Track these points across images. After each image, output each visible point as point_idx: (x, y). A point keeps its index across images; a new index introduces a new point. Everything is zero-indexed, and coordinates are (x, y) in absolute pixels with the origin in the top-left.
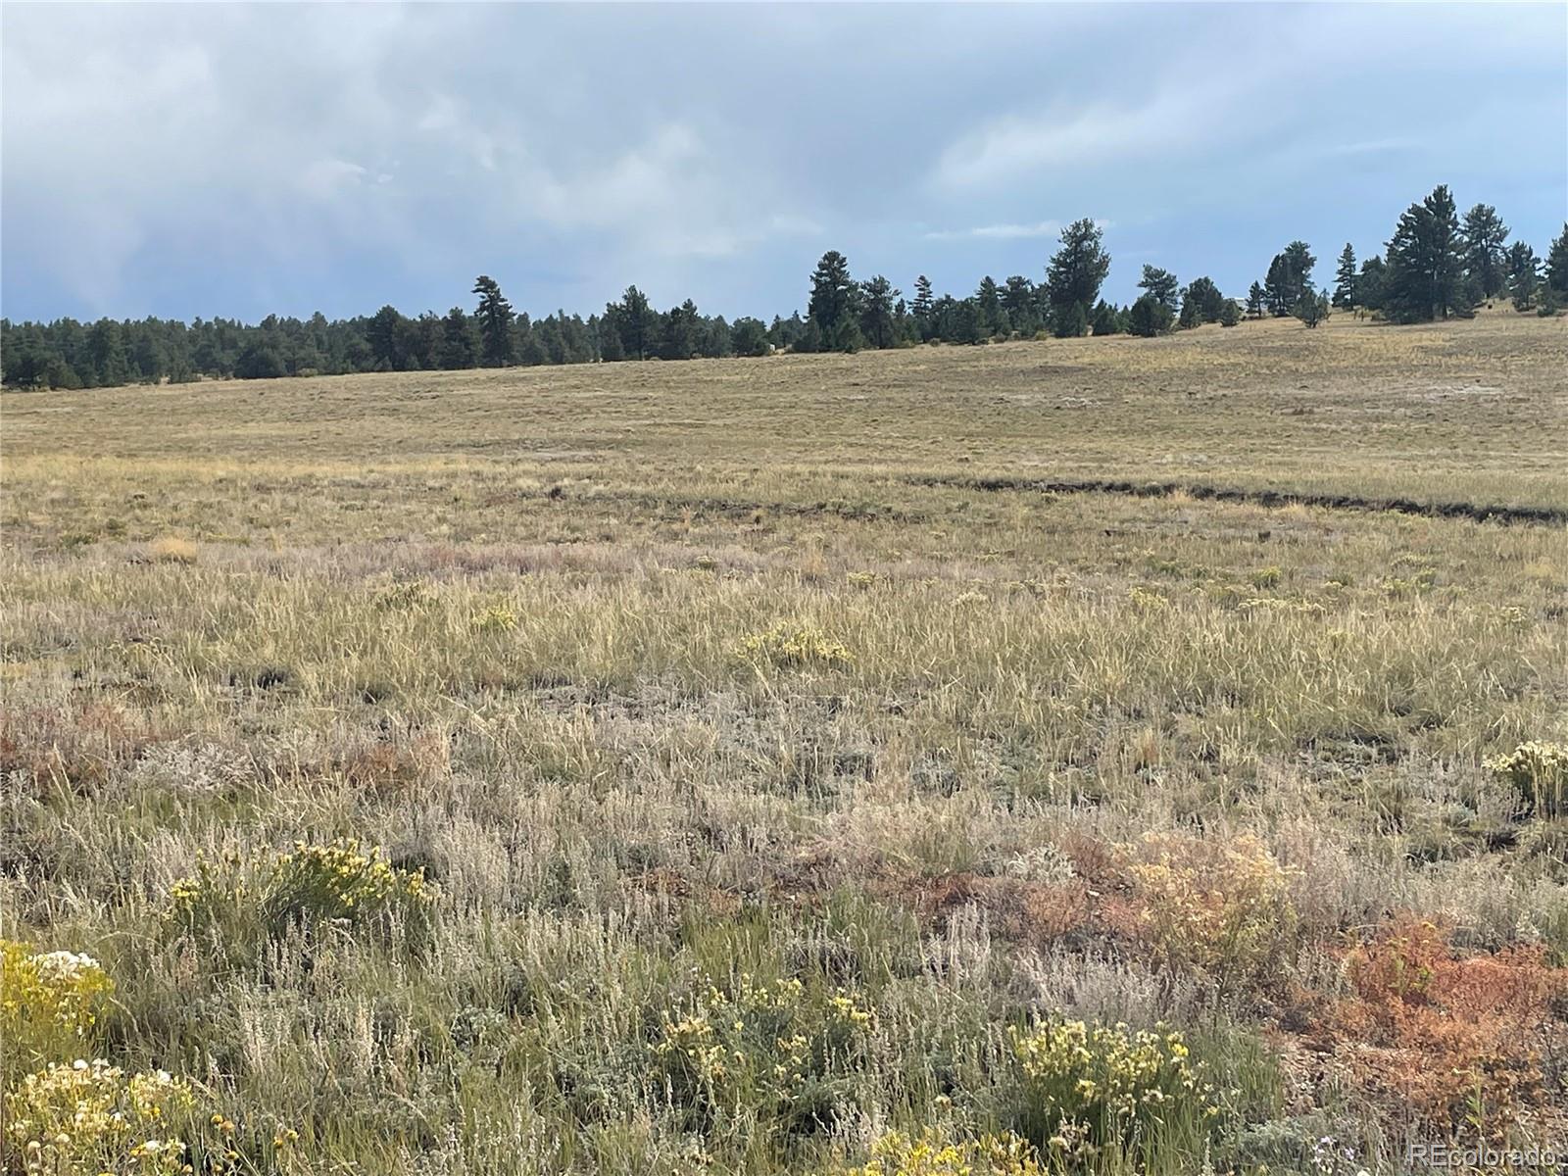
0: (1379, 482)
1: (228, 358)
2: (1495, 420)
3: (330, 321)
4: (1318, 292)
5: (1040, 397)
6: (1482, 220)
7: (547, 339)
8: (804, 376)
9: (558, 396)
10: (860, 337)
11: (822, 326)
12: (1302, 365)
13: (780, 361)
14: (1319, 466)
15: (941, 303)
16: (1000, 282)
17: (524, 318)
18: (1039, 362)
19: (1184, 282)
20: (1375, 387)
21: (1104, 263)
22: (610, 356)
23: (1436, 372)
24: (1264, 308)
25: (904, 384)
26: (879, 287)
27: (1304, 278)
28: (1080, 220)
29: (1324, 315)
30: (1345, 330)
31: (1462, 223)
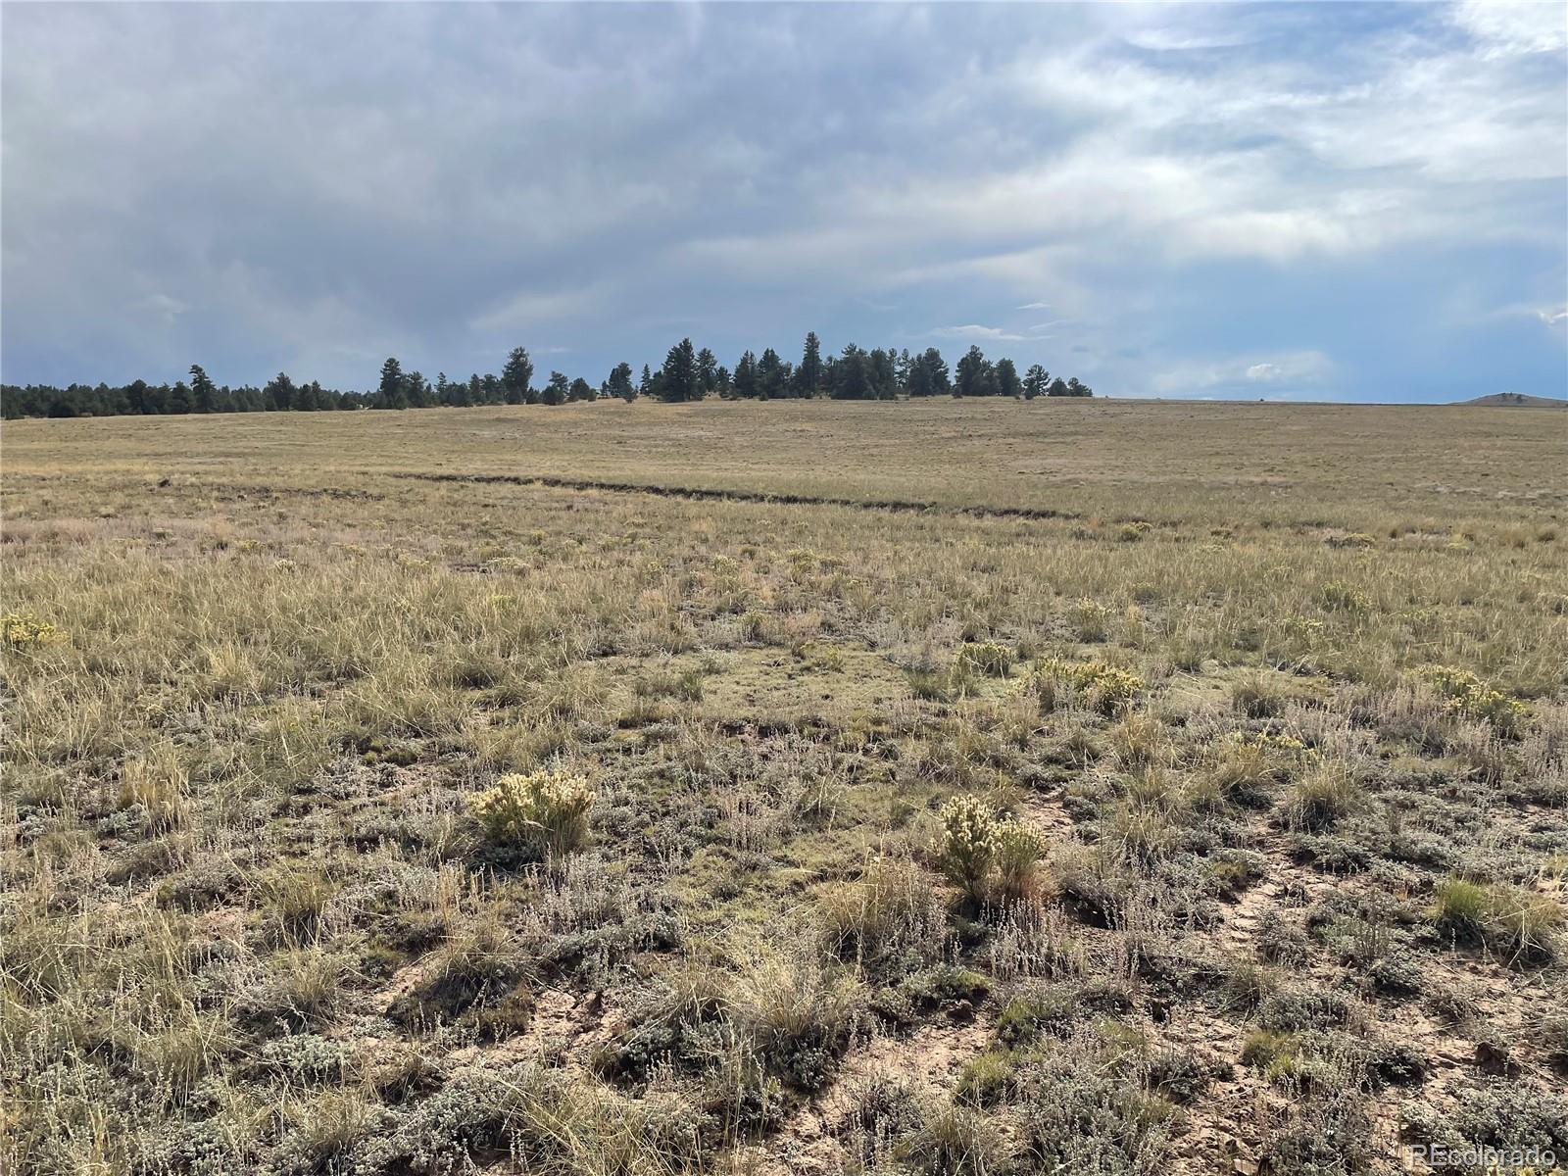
0: (643, 477)
1: (44, 407)
2: (708, 447)
3: (110, 387)
4: (633, 387)
5: (495, 433)
6: (705, 356)
7: (239, 400)
8: (372, 421)
9: (230, 429)
10: (406, 401)
11: (387, 395)
12: (623, 421)
13: (363, 414)
14: (621, 469)
15: (451, 386)
16: (481, 377)
17: (226, 389)
18: (497, 416)
19: (571, 380)
20: (656, 431)
21: (530, 369)
22: (269, 409)
23: (684, 424)
24: (609, 393)
25: (425, 426)
26: (416, 377)
27: (627, 380)
28: (518, 347)
29: (636, 397)
30: (644, 404)
31: (696, 357)
